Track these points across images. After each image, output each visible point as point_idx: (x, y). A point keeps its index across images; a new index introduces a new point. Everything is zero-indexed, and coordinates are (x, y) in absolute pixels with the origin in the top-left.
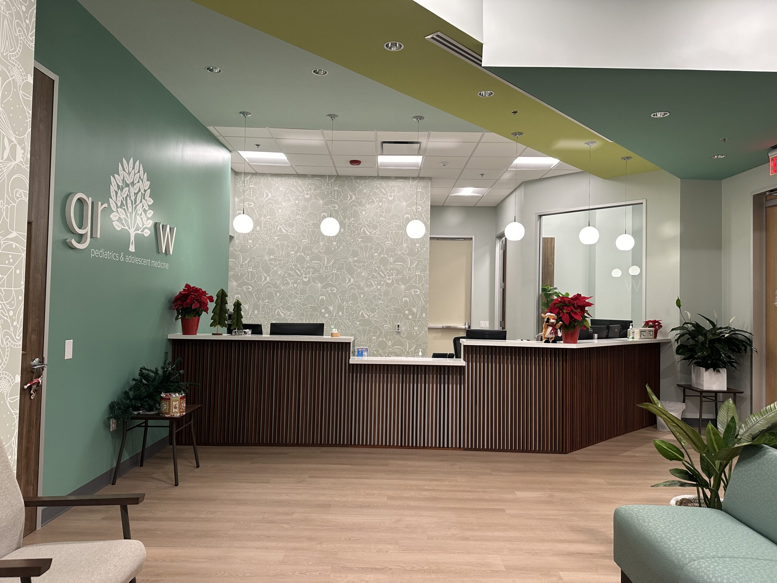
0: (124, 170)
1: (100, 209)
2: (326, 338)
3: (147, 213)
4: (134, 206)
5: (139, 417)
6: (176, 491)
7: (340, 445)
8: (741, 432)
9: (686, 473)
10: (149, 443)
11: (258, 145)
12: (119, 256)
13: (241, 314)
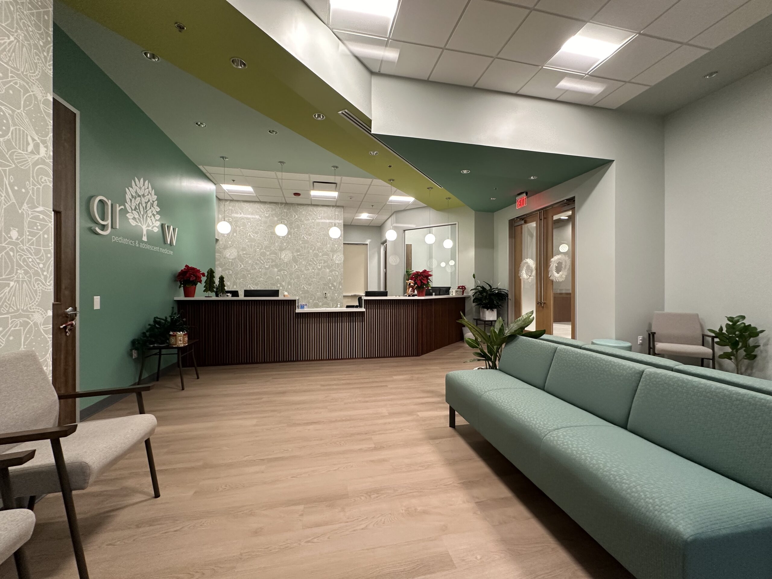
0: (136, 185)
1: (118, 209)
2: (281, 297)
3: (156, 216)
4: (145, 211)
5: (154, 348)
6: (183, 393)
7: (291, 361)
8: (506, 332)
9: (481, 354)
10: (163, 366)
11: (234, 181)
12: (135, 243)
13: (224, 284)
